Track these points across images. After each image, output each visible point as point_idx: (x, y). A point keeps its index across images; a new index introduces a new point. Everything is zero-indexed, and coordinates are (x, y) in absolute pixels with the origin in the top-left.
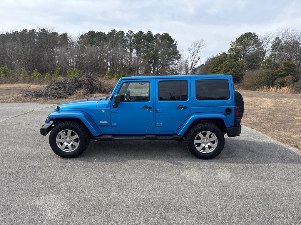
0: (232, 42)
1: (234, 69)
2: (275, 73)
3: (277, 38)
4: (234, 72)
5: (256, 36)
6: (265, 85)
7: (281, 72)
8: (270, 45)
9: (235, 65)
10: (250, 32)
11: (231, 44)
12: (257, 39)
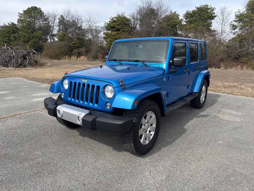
0: (19, 13)
1: (34, 40)
2: (71, 45)
3: (62, 16)
4: (35, 42)
5: (42, 11)
6: (66, 54)
7: (76, 44)
8: (57, 21)
9: (33, 36)
10: (36, 7)
11: (19, 15)
12: (43, 14)
